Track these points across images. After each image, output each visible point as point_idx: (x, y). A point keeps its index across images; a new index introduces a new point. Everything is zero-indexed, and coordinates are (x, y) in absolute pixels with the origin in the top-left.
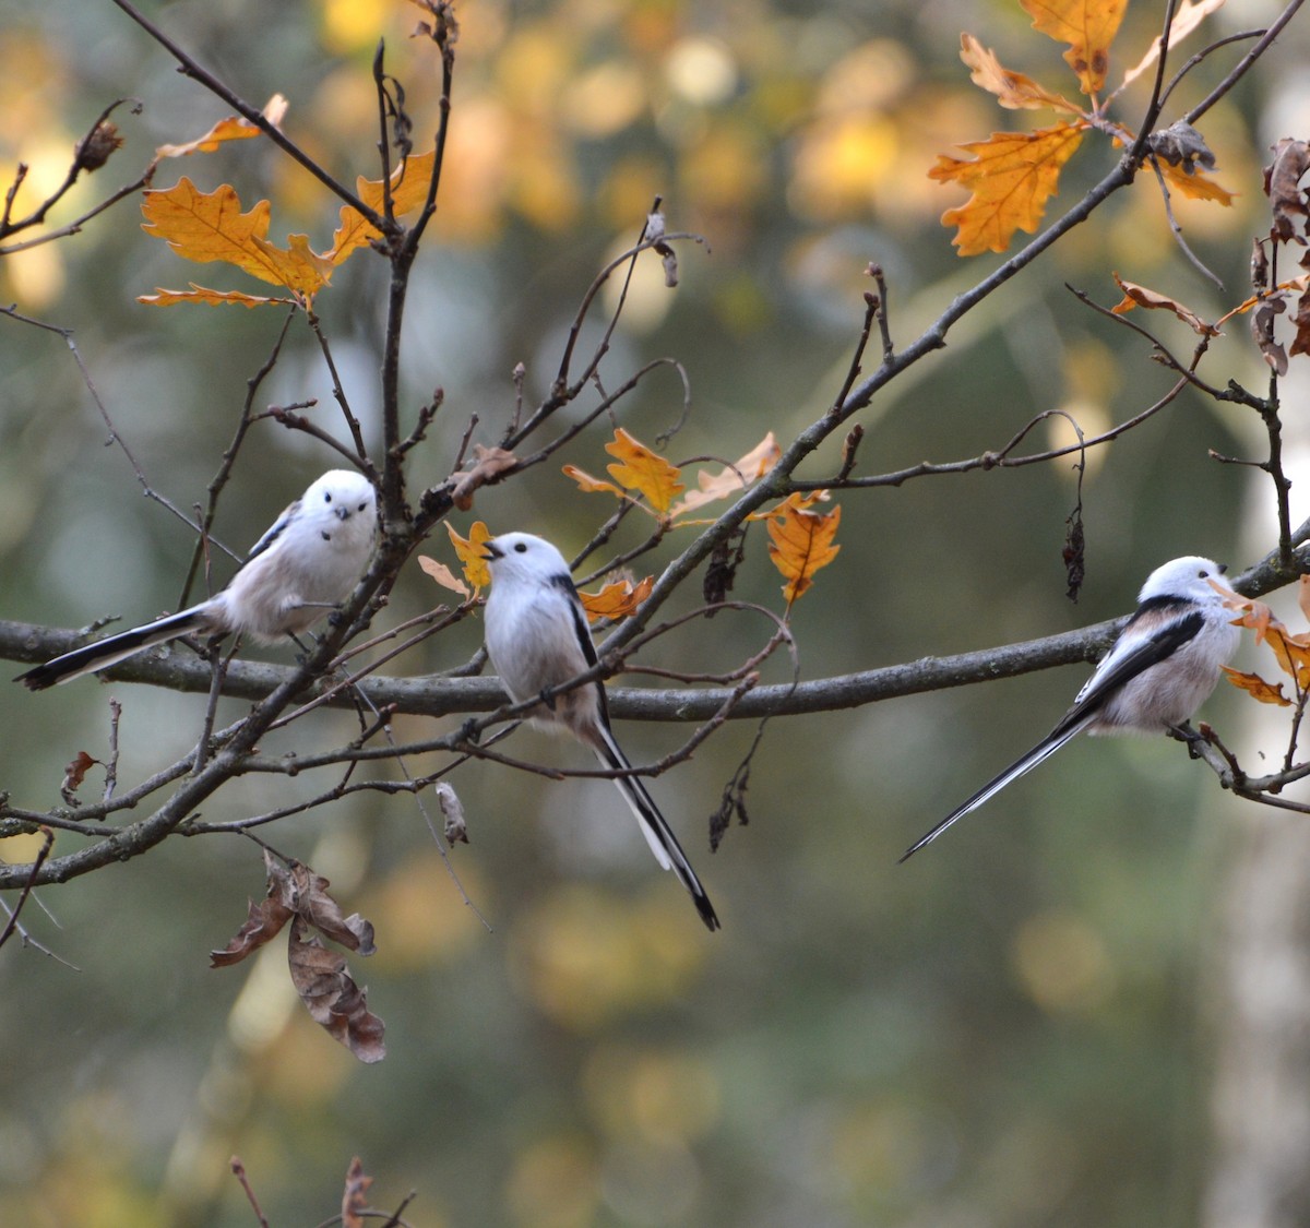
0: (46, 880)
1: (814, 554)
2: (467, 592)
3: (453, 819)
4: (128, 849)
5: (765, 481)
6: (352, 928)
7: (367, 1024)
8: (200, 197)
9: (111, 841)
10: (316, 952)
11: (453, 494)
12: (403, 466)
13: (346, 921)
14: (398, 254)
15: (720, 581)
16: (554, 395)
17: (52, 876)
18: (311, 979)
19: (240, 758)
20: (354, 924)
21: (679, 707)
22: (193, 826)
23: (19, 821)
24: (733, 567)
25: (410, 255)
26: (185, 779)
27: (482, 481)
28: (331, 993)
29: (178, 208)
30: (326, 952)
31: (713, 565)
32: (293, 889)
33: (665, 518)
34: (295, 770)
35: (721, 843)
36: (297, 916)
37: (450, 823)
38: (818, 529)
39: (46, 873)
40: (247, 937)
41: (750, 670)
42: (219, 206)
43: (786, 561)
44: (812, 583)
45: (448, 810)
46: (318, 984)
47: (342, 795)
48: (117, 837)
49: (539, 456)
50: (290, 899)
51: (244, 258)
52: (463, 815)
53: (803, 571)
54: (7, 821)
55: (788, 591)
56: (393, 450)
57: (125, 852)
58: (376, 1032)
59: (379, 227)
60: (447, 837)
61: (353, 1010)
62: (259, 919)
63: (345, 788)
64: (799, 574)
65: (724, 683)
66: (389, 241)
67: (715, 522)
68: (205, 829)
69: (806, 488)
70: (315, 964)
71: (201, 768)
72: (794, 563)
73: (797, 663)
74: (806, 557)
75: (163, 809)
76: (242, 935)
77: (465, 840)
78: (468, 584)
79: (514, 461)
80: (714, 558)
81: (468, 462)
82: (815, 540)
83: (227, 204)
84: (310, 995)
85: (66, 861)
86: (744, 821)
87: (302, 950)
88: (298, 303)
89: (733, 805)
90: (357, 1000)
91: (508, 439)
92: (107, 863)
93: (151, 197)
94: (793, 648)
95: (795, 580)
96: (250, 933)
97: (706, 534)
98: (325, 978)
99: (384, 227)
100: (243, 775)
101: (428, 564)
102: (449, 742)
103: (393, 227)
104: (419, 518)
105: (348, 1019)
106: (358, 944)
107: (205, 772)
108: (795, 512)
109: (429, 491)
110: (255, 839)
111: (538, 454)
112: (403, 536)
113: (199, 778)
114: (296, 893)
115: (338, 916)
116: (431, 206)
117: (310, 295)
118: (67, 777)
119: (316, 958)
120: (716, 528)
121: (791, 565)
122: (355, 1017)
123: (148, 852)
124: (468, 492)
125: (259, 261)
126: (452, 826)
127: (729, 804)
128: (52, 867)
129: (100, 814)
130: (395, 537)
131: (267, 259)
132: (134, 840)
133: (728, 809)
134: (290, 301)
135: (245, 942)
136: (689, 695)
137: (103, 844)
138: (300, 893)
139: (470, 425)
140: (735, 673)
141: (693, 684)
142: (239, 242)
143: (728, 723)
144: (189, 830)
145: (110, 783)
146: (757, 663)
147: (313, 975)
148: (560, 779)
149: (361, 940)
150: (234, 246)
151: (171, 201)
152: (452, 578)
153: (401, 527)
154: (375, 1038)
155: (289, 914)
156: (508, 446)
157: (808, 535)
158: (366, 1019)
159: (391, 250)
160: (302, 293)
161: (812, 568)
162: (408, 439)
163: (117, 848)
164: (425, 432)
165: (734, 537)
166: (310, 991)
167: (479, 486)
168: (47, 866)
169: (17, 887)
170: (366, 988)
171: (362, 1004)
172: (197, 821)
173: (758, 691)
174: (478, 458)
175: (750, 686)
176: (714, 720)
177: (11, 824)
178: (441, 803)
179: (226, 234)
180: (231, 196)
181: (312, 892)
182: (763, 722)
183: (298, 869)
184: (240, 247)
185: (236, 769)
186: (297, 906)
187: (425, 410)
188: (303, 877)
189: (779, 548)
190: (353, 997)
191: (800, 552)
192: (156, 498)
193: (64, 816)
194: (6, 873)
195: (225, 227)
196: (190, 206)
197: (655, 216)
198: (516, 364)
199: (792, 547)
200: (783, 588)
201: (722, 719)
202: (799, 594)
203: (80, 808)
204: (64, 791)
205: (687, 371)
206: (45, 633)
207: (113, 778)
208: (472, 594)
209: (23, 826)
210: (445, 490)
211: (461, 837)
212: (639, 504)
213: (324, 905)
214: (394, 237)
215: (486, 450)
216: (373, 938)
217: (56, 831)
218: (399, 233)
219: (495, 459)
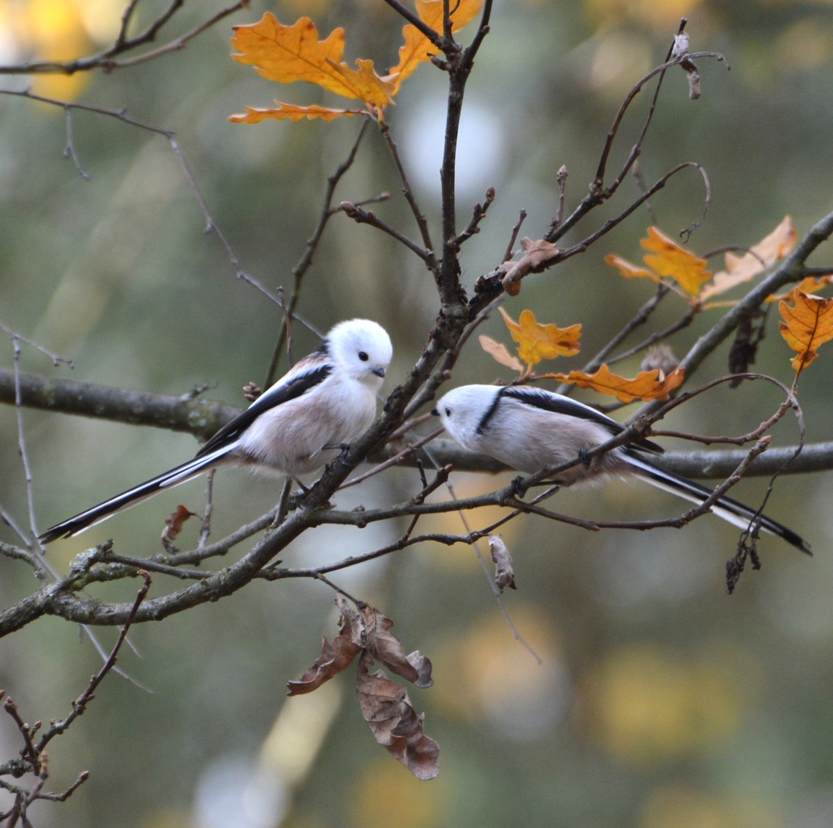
0: (146, 617)
1: (819, 331)
2: (521, 368)
3: (503, 568)
4: (217, 591)
5: (783, 267)
6: (412, 663)
7: (424, 746)
8: (282, 29)
9: (202, 583)
10: (380, 682)
11: (503, 281)
12: (458, 255)
13: (408, 657)
14: (456, 70)
15: (743, 356)
16: (592, 194)
17: (151, 614)
18: (375, 706)
19: (315, 511)
20: (415, 659)
21: (706, 465)
22: (275, 571)
23: (123, 566)
24: (756, 343)
25: (466, 70)
26: (268, 530)
27: (528, 269)
28: (392, 718)
29: (264, 39)
30: (389, 683)
31: (738, 342)
32: (361, 628)
33: (695, 301)
34: (363, 522)
35: (737, 585)
36: (365, 650)
37: (500, 571)
38: (824, 310)
39: (145, 612)
40: (319, 669)
41: (761, 433)
42: (299, 35)
43: (795, 336)
44: (818, 355)
45: (499, 560)
46: (381, 711)
47: (406, 545)
48: (207, 580)
49: (579, 248)
50: (359, 637)
51: (322, 77)
52: (512, 564)
53: (809, 346)
54: (113, 565)
55: (796, 363)
56: (450, 242)
57: (214, 593)
58: (431, 753)
59: (439, 45)
60: (497, 583)
61: (412, 734)
62: (332, 654)
63: (409, 539)
64: (806, 347)
65: (740, 443)
66: (447, 58)
67: (738, 303)
68: (286, 574)
69: (818, 274)
70: (379, 693)
71: (281, 520)
72: (801, 339)
73: (804, 427)
74: (812, 333)
75: (248, 556)
76: (316, 667)
77: (513, 586)
78: (522, 362)
79: (557, 252)
80: (738, 335)
81: (517, 252)
82: (820, 319)
83: (306, 33)
84: (374, 720)
85: (163, 601)
86: (757, 566)
87: (369, 681)
88: (371, 114)
89: (747, 552)
90: (415, 726)
91: (552, 233)
92: (198, 603)
93: (239, 31)
94: (799, 413)
95: (803, 353)
96: (322, 666)
97: (730, 314)
98: (387, 705)
99: (443, 45)
100: (318, 527)
101: (488, 343)
102: (498, 498)
103: (451, 46)
104: (473, 302)
105: (406, 741)
106: (417, 676)
107: (284, 524)
108: (804, 296)
109: (482, 277)
110: (328, 583)
111: (578, 246)
112: (459, 317)
113: (279, 529)
114: (364, 631)
115: (401, 652)
116: (485, 28)
117: (381, 107)
118: (167, 528)
119: (380, 688)
120: (739, 309)
121: (799, 340)
122: (413, 740)
123: (235, 593)
124: (517, 279)
125: (335, 79)
126: (502, 574)
127: (744, 551)
128: (150, 606)
129: (196, 560)
130: (452, 318)
131: (342, 78)
132: (222, 583)
133: (743, 555)
134: (364, 112)
135: (318, 673)
136: (714, 455)
137: (196, 586)
138: (368, 631)
139: (519, 220)
140: (749, 435)
141: (712, 444)
142: (317, 64)
143: (744, 481)
144: (271, 575)
145: (205, 533)
146: (769, 426)
147: (377, 703)
148: (595, 530)
149: (420, 674)
150: (312, 68)
151: (258, 34)
152: (508, 355)
153: (457, 310)
154: (430, 759)
155: (358, 649)
156: (552, 238)
157: (815, 316)
158: (422, 742)
159: (449, 66)
160: (374, 105)
161: (817, 343)
162: (464, 232)
163: (207, 590)
164: (479, 225)
165: (757, 317)
166: (374, 717)
167: (526, 274)
168: (145, 605)
169: (120, 623)
170: (423, 714)
171: (419, 729)
172: (278, 567)
173: (771, 452)
174: (525, 249)
175: (763, 448)
176: (731, 478)
177: (116, 568)
178: (493, 554)
179: (306, 58)
180: (310, 27)
181: (378, 630)
182: (773, 480)
183: (367, 610)
184: (318, 68)
185: (312, 522)
186: (364, 643)
187: (478, 206)
188: (370, 617)
189: (789, 326)
190: (413, 723)
191: (809, 329)
192: (248, 281)
193: (163, 561)
194: (110, 611)
195: (306, 53)
196: (273, 36)
197: (680, 36)
198: (561, 166)
199: (800, 325)
200: (791, 359)
201: (739, 477)
202: (806, 365)
203: (178, 555)
204: (164, 540)
205: (707, 172)
206: (150, 400)
207: (208, 529)
208: (525, 370)
209: (127, 570)
210: (496, 277)
211: (510, 583)
212: (673, 288)
213: (388, 641)
214: (452, 54)
215: (532, 242)
216: (430, 672)
217: (154, 576)
218: (457, 51)
219: (540, 250)
